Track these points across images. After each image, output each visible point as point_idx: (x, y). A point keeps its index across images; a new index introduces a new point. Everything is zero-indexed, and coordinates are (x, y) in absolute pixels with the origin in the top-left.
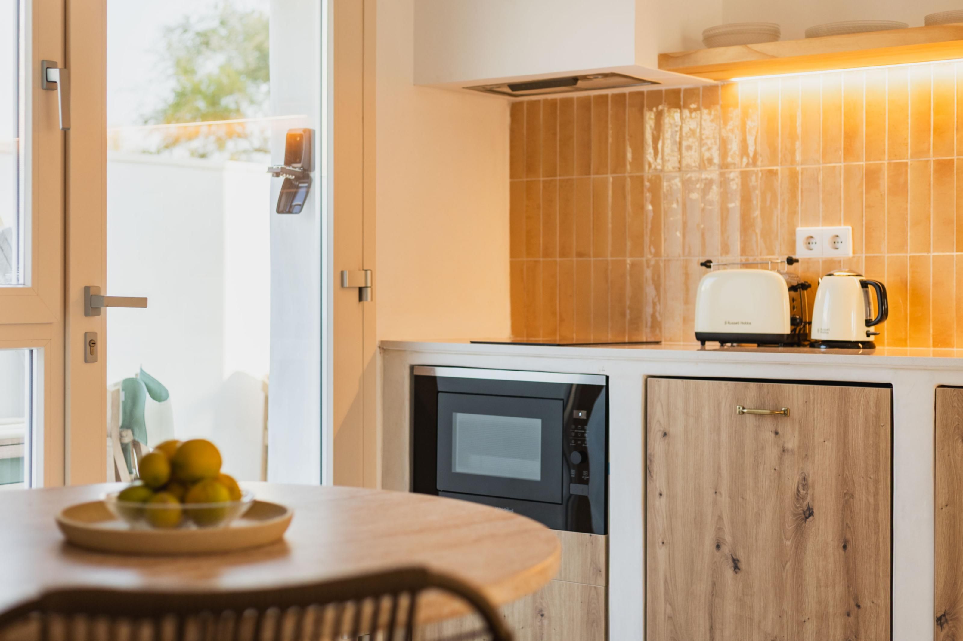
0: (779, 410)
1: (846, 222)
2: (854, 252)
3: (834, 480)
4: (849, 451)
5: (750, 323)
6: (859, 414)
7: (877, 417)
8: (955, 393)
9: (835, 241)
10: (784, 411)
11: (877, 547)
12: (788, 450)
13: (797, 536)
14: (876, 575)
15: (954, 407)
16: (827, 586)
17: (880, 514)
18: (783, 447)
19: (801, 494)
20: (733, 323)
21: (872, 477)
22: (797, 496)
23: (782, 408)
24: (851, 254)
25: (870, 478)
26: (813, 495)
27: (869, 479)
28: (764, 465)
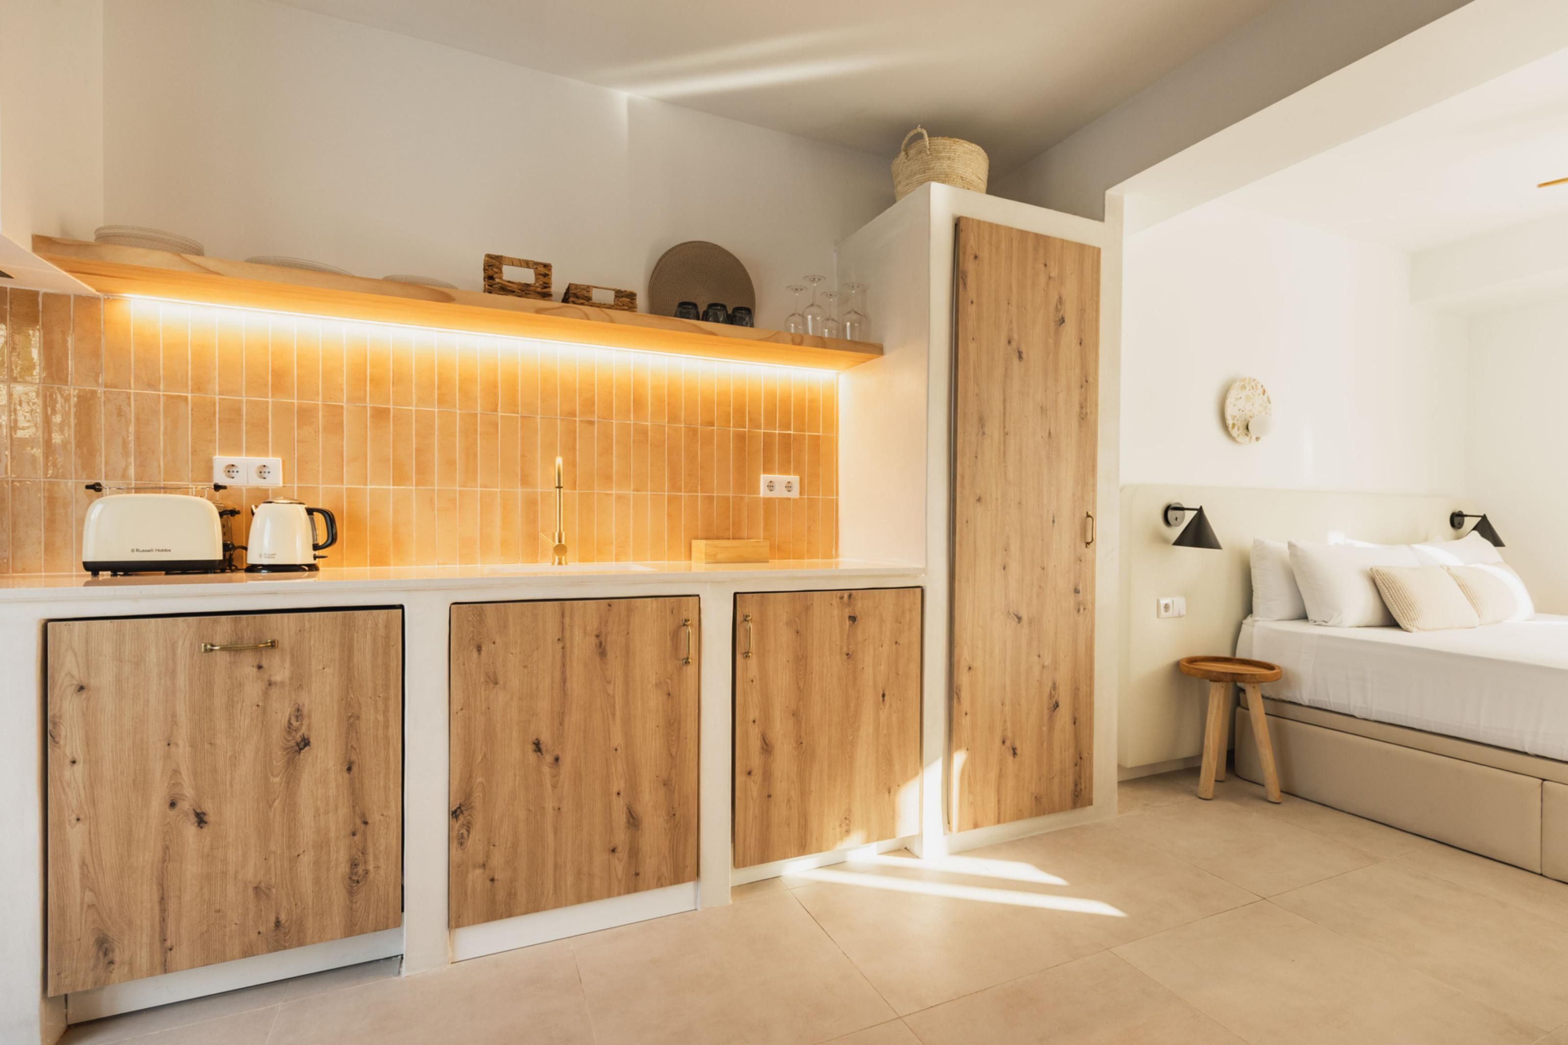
0: (264, 643)
1: (275, 453)
2: (284, 483)
3: (336, 707)
4: (354, 675)
5: (170, 551)
6: (366, 637)
7: (387, 638)
8: (470, 609)
9: (262, 471)
10: (272, 642)
11: (387, 761)
12: (275, 683)
13: (289, 770)
14: (386, 788)
15: (469, 621)
16: (327, 812)
17: (390, 730)
18: (268, 681)
19: (293, 726)
20: (143, 551)
21: (381, 695)
22: (288, 730)
23: (267, 640)
24: (281, 484)
25: (379, 697)
26: (309, 724)
27: (377, 698)
28: (242, 703)
